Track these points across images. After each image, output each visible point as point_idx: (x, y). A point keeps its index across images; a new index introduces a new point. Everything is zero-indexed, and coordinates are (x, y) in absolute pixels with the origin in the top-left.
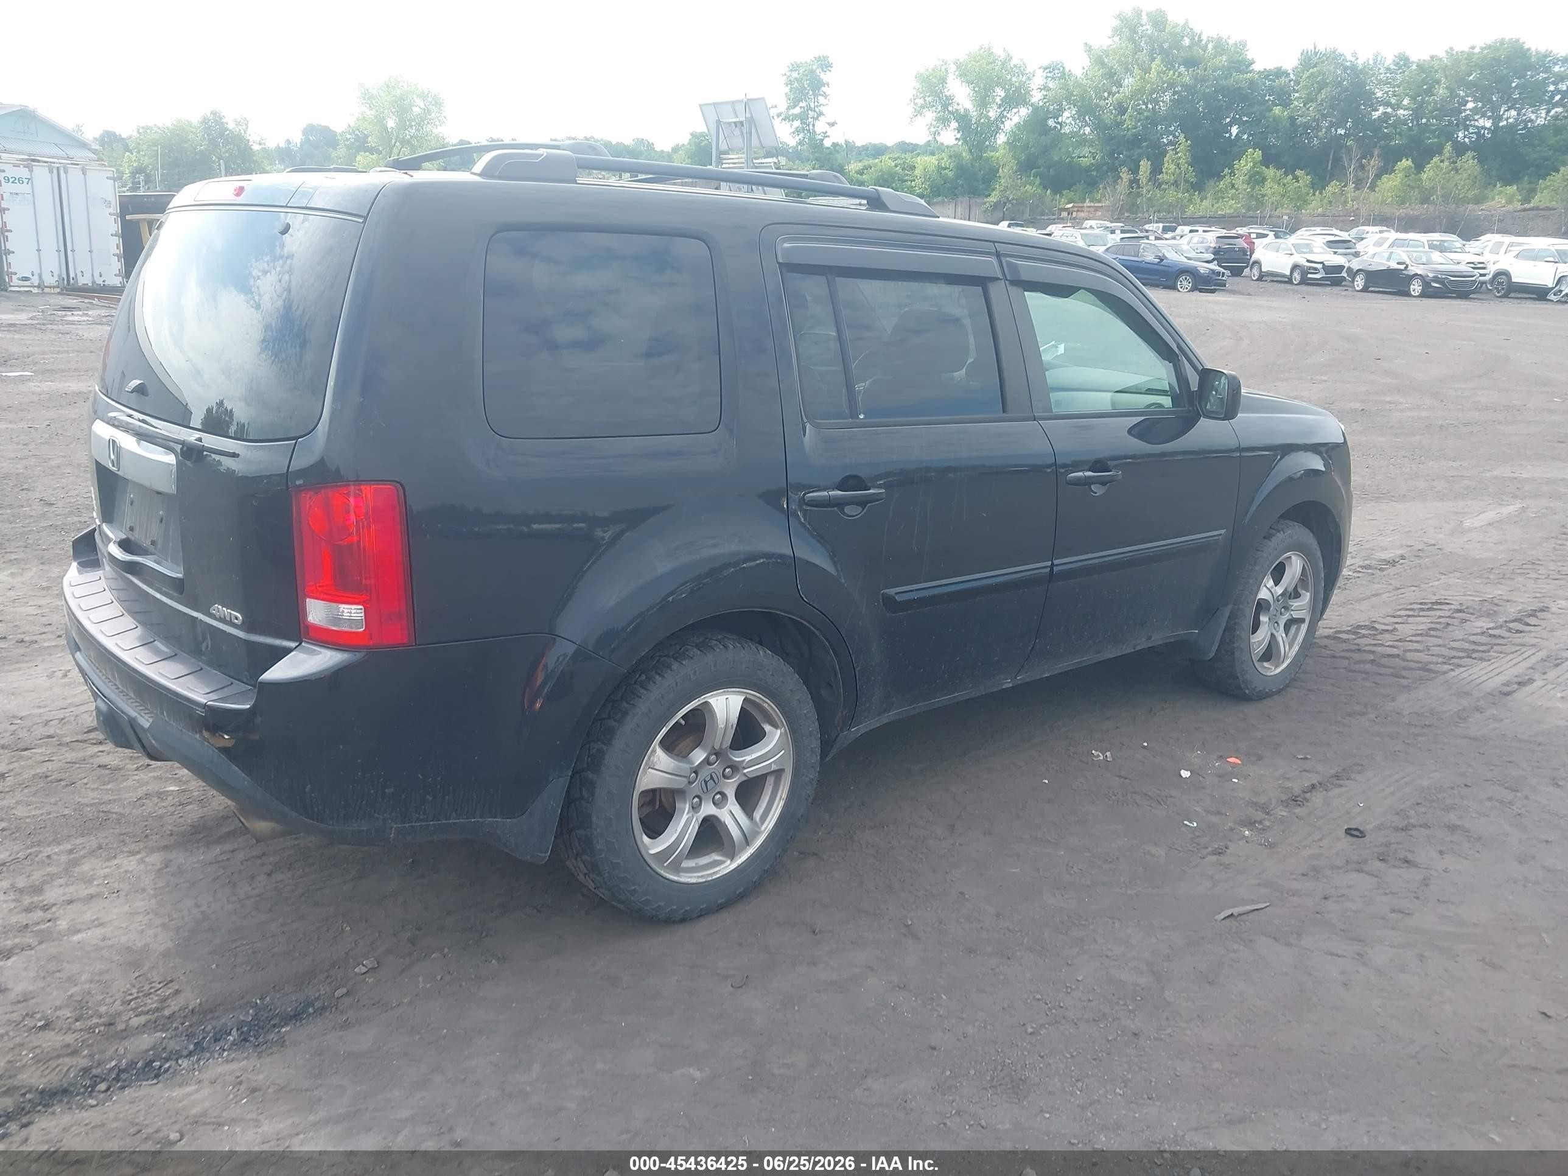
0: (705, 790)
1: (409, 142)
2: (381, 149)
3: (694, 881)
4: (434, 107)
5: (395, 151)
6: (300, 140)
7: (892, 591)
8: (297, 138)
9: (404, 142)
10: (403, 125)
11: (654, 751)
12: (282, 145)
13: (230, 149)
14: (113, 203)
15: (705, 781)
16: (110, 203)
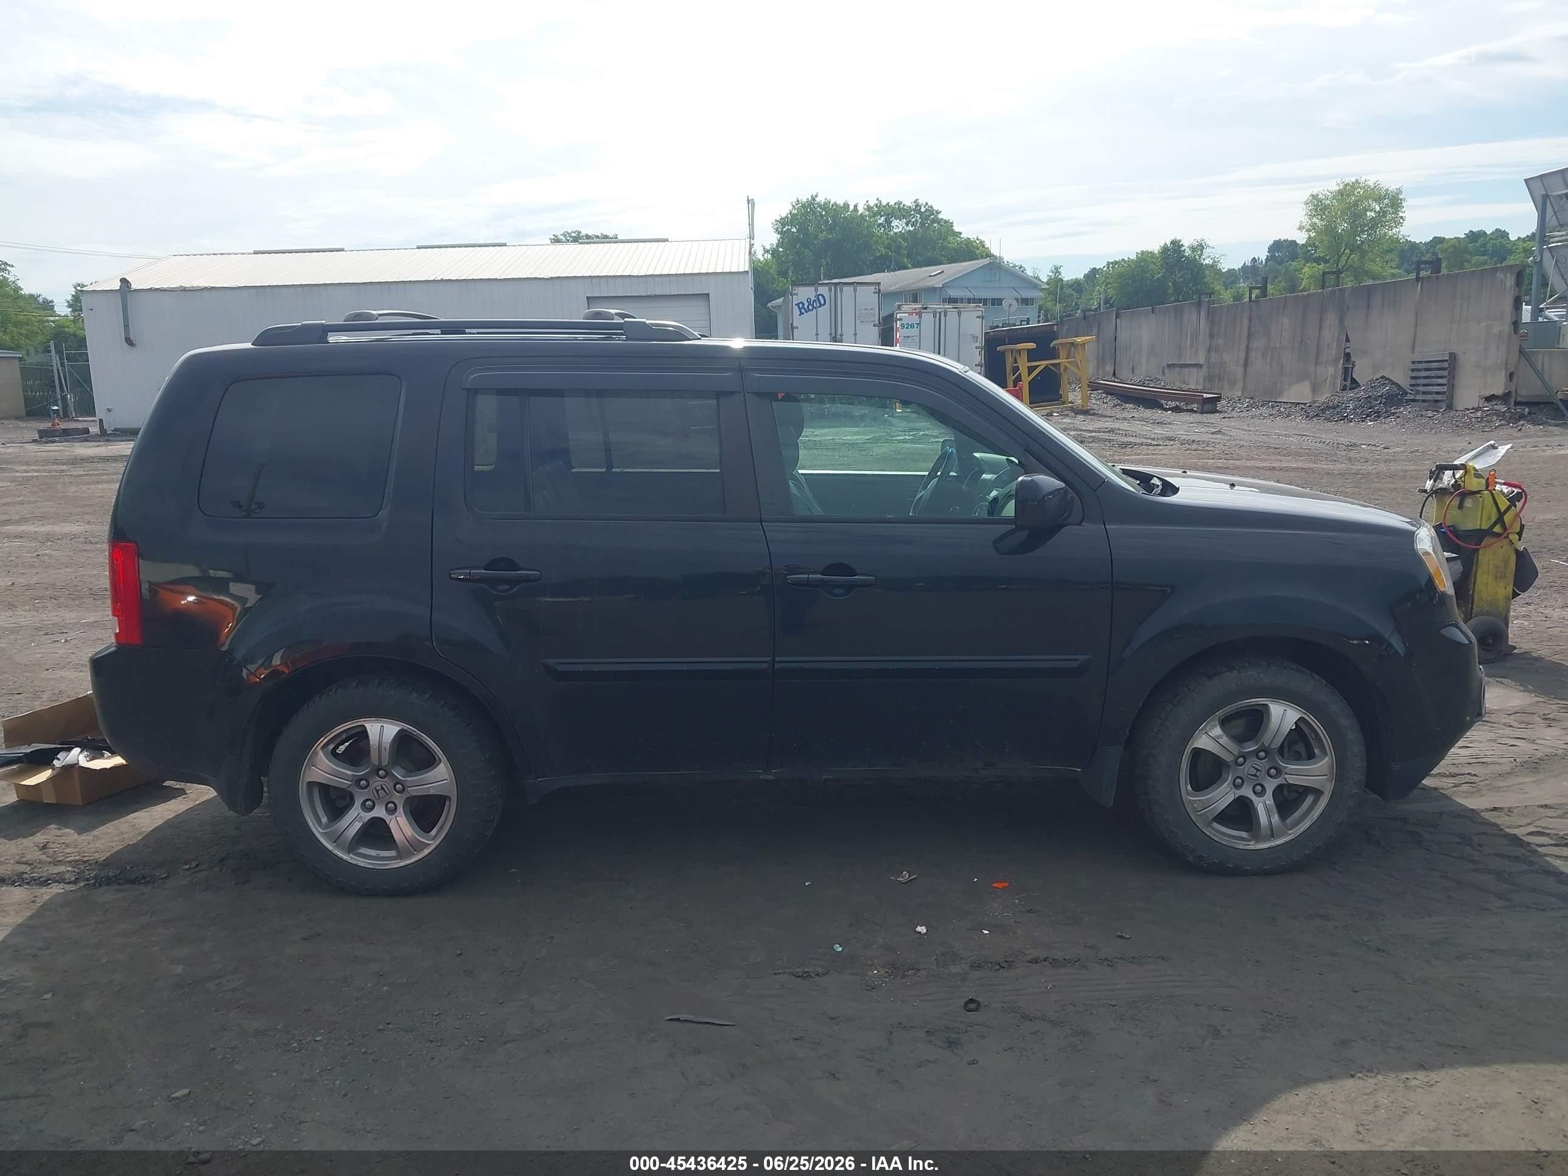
0: (377, 798)
1: (1359, 247)
2: (1328, 258)
3: (362, 865)
4: (1390, 209)
5: (1344, 258)
6: (1265, 257)
7: (551, 661)
8: (1263, 255)
9: (1354, 248)
10: (1354, 231)
11: (316, 753)
12: (1248, 264)
13: (1184, 274)
14: (980, 337)
15: (376, 789)
16: (977, 338)
